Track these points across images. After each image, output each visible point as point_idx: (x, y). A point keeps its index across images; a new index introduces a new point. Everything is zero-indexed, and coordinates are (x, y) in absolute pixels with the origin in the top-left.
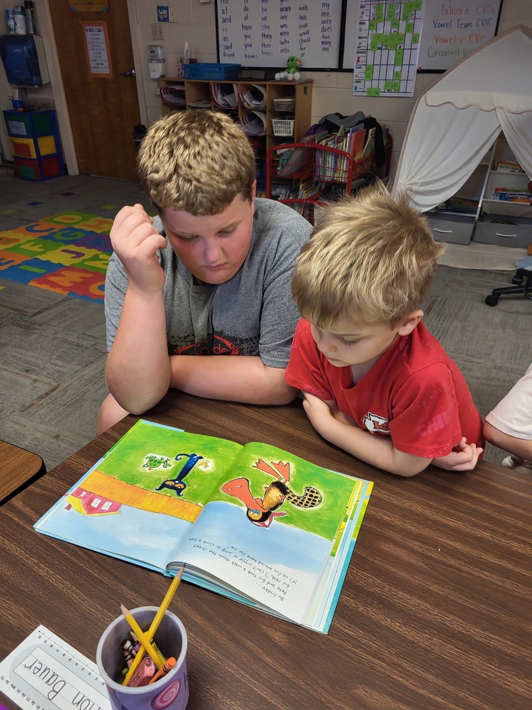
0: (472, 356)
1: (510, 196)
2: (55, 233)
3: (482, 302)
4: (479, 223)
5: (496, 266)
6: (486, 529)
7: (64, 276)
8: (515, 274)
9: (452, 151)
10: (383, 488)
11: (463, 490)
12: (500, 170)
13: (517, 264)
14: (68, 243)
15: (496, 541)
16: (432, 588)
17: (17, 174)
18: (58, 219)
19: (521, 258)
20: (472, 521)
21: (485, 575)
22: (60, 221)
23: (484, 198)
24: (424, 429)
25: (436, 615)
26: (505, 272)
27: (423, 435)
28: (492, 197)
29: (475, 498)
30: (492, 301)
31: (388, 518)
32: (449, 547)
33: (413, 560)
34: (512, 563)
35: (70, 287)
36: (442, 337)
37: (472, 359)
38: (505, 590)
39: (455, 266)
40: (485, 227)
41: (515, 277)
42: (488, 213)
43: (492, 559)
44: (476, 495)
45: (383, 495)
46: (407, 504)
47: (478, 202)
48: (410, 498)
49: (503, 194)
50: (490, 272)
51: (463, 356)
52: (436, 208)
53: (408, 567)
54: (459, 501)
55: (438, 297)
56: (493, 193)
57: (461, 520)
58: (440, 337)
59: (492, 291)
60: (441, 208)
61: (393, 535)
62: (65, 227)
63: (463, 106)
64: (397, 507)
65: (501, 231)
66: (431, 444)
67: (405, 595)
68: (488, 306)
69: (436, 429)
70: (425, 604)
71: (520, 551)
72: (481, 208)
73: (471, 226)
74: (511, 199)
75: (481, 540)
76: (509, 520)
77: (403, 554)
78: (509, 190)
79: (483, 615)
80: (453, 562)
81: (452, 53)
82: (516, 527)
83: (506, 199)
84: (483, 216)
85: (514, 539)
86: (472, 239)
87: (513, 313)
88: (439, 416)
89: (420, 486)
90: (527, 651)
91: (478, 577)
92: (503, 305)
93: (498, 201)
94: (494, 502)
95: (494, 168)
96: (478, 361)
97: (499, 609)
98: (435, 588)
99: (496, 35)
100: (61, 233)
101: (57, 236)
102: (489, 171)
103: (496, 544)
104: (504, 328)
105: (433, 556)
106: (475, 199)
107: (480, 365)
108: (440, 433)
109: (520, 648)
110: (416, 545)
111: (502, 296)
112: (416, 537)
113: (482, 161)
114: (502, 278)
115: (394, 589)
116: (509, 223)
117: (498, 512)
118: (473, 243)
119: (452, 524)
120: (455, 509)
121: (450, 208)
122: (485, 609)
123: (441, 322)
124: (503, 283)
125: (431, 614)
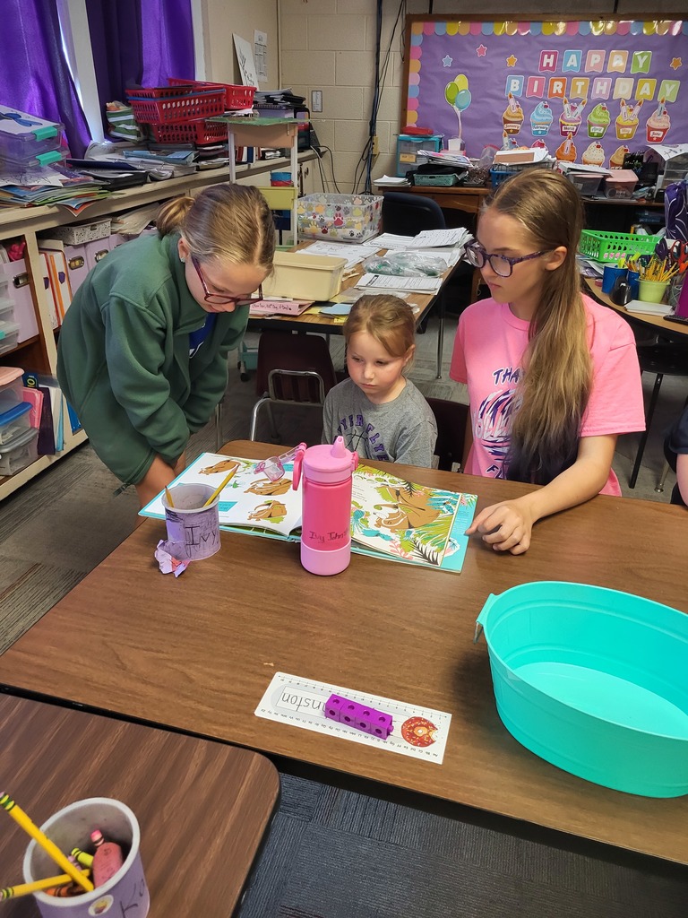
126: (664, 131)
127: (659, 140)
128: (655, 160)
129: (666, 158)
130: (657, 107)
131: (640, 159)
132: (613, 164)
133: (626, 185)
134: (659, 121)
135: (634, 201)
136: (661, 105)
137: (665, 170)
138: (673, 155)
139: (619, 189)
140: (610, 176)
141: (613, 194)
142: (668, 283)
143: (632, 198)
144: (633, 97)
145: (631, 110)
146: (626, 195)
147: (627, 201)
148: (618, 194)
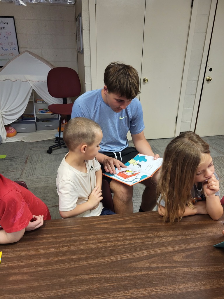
0: (48, 175)
1: (45, 111)
3: (46, 153)
4: (37, 123)
5: (48, 138)
6: (52, 248)
8: (55, 140)
9: (16, 98)
10: (7, 252)
11: (41, 236)
12: (38, 102)
13: (55, 136)
15: (56, 251)
16: (34, 285)
19: (56, 133)
20: (46, 248)
21: (55, 267)
23: (36, 113)
24: (14, 220)
25: (37, 296)
26: (52, 140)
27: (15, 222)
28: (39, 112)
29: (46, 237)
30: (50, 151)
31: (11, 265)
32: (39, 263)
33: (25, 277)
34: (63, 256)
36: (34, 171)
37: (48, 176)
38: (62, 269)
39: (33, 141)
40: (40, 124)
41: (56, 141)
42: (39, 118)
43: (55, 259)
44: (46, 236)
45: (7, 255)
46: (18, 254)
47: (34, 115)
48: (19, 250)
49: (42, 111)
50: (46, 141)
51: (44, 176)
52: (18, 120)
53: (22, 282)
54: (41, 241)
55: (29, 155)
56: (38, 111)
57: (42, 249)
58: (33, 171)
59: (48, 148)
60: (20, 119)
61: (14, 271)
63: (14, 80)
64: (14, 257)
65: (46, 124)
66: (19, 224)
67: (22, 295)
68: (49, 154)
69: (19, 217)
70: (32, 294)
71: (65, 250)
72: (36, 117)
73: (34, 125)
74: (46, 112)
75: (51, 253)
76: (60, 240)
77: (19, 277)
78: (44, 109)
79: (55, 284)
80: (41, 269)
81: (4, 60)
82: (63, 241)
83: (44, 113)
84: (38, 120)
85: (62, 246)
86: (36, 129)
87: (58, 154)
88: (18, 212)
89: (24, 243)
90: (73, 288)
91: (52, 269)
92: (54, 152)
93: (41, 114)
94: (54, 235)
95: (36, 102)
96: (50, 176)
97: (61, 278)
98: (35, 284)
99: (19, 53)
102: (34, 103)
103: (56, 252)
104: (56, 161)
105: (33, 271)
106: (33, 114)
107: (51, 178)
108: (21, 218)
109: (70, 289)
110: (25, 270)
111: (53, 149)
112: (24, 267)
113: (29, 100)
114: (51, 142)
115: (17, 296)
116: (48, 121)
117: (56, 239)
118: (37, 131)
119: (38, 253)
120: (39, 246)
121: (24, 119)
122: (56, 281)
123: (32, 165)
124: (52, 144)
125: (35, 296)
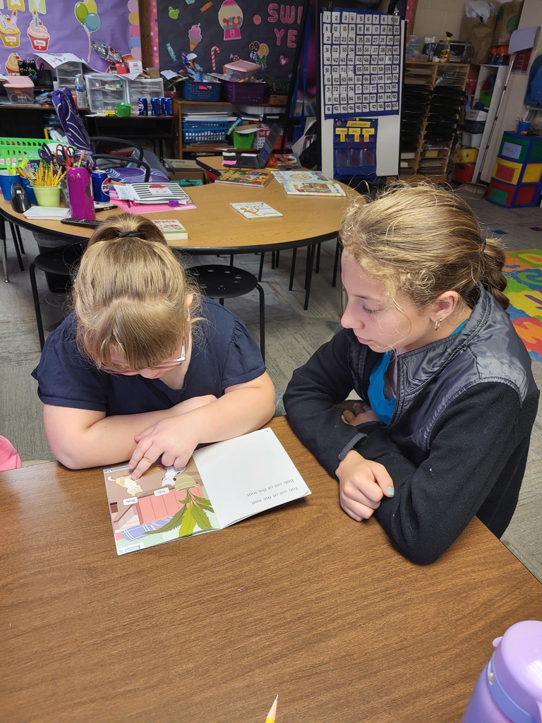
2: (519, 272)
7: (527, 328)
14: (533, 287)
17: (486, 196)
18: (524, 256)
22: (526, 259)
35: (532, 344)
62: (532, 268)
100: (527, 274)
101: (522, 276)
126: (46, 40)
127: (44, 49)
128: (46, 68)
129: (54, 66)
130: (30, 18)
131: (33, 66)
132: (10, 71)
133: (25, 91)
134: (39, 32)
135: (37, 106)
136: (35, 16)
137: (58, 77)
138: (59, 63)
139: (19, 95)
140: (6, 82)
141: (15, 99)
142: (59, 187)
143: (35, 102)
144: (6, 7)
145: (9, 19)
146: (28, 100)
147: (31, 105)
148: (20, 99)
